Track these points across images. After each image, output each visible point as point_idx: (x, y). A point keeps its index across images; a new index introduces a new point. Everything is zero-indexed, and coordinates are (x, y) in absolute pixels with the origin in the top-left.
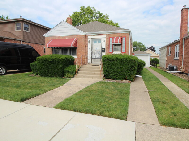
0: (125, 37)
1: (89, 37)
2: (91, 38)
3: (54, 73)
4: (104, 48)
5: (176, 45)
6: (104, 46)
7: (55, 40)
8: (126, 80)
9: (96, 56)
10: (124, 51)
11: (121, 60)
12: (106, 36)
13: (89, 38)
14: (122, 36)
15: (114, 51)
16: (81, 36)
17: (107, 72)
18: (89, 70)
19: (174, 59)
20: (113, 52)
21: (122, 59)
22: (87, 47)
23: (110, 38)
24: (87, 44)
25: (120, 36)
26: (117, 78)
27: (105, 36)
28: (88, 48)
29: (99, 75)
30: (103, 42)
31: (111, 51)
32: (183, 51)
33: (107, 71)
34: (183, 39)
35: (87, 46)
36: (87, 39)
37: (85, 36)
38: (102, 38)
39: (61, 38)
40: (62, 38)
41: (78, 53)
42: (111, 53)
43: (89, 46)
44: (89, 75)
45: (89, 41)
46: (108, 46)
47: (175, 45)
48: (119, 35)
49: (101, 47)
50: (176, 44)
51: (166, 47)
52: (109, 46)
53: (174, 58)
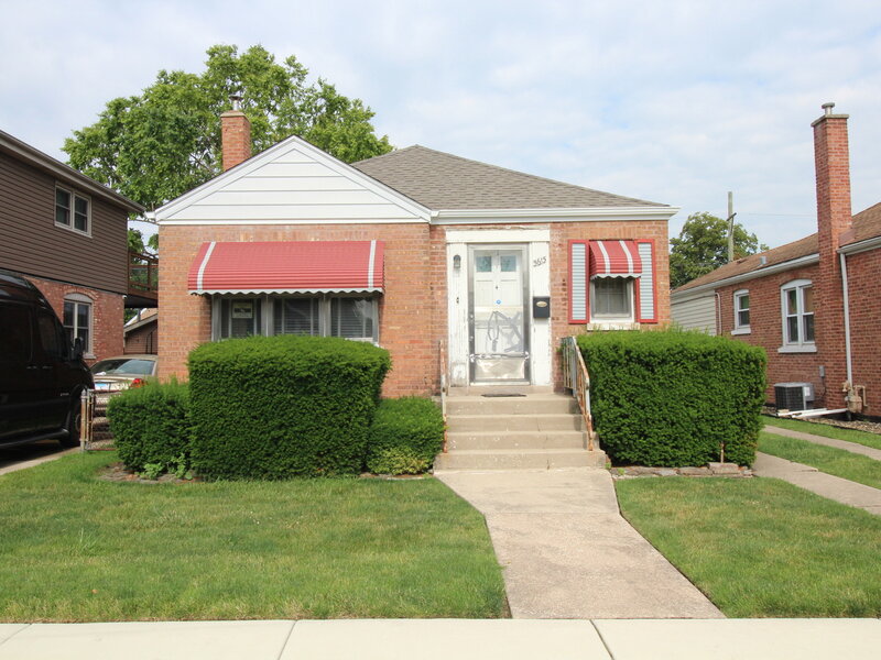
0: (651, 242)
1: (451, 236)
2: (468, 244)
3: (316, 450)
4: (547, 300)
5: (786, 283)
6: (541, 286)
7: (231, 246)
8: (722, 463)
9: (495, 342)
10: (647, 313)
11: (701, 358)
12: (552, 235)
13: (458, 242)
14: (632, 237)
15: (596, 315)
16: (405, 227)
17: (626, 430)
18: (501, 419)
19: (780, 350)
20: (592, 322)
21: (705, 356)
22: (439, 293)
23: (571, 242)
24: (443, 276)
25: (623, 237)
26: (679, 453)
27: (544, 234)
28: (446, 298)
29: (572, 447)
30: (538, 263)
31: (579, 314)
32: (843, 311)
33: (626, 421)
34: (838, 255)
35: (444, 288)
36: (439, 246)
37: (431, 230)
38: (528, 243)
39: (276, 234)
40: (280, 238)
41: (391, 328)
42: (584, 323)
43: (456, 285)
44: (515, 448)
45: (457, 258)
46: (561, 287)
47: (780, 281)
48: (617, 227)
49: (526, 290)
50: (784, 278)
51: (713, 292)
52: (567, 284)
53: (781, 345)
